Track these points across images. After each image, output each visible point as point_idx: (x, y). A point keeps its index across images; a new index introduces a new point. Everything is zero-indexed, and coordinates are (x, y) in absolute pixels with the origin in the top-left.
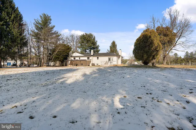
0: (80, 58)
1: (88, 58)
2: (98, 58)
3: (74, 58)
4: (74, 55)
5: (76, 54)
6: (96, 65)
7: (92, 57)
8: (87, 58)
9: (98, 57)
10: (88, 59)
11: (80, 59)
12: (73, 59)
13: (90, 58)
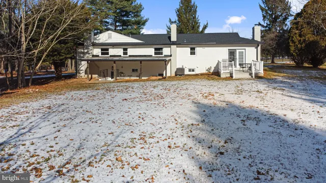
0: (125, 50)
1: (158, 51)
2: (193, 49)
3: (105, 51)
4: (103, 38)
5: (110, 37)
6: (187, 72)
7: (173, 47)
8: (153, 50)
9: (193, 46)
10: (156, 54)
11: (125, 53)
12: (97, 51)
13: (166, 51)
